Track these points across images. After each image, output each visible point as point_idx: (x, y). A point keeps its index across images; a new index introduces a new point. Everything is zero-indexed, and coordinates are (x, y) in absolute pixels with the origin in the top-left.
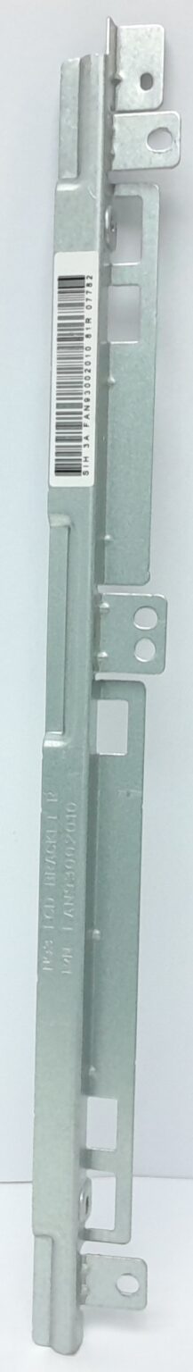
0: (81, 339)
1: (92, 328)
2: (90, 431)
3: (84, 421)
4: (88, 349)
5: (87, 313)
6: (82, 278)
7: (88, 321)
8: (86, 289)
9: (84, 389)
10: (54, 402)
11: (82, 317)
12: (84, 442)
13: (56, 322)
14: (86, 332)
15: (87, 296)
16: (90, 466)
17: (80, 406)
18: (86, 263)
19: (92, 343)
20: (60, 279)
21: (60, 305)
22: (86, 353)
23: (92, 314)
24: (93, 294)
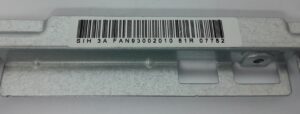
0: (178, 36)
1: (186, 44)
2: (110, 44)
3: (118, 39)
4: (171, 41)
5: (196, 40)
6: (222, 36)
7: (192, 40)
8: (215, 39)
9: (141, 39)
10: (132, 19)
11: (194, 36)
12: (102, 40)
13: (189, 19)
14: (183, 39)
15: (209, 39)
16: (84, 44)
17: (129, 36)
18: (233, 38)
19: (175, 44)
20: (219, 22)
21: (201, 21)
22: (168, 39)
23: (196, 43)
24: (211, 43)
